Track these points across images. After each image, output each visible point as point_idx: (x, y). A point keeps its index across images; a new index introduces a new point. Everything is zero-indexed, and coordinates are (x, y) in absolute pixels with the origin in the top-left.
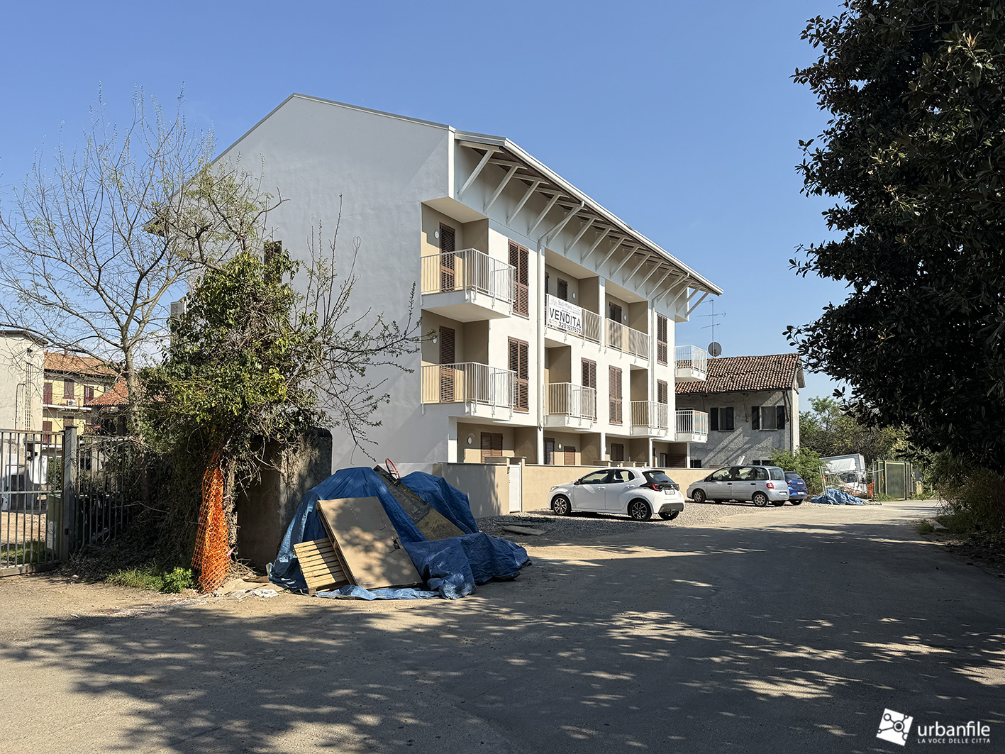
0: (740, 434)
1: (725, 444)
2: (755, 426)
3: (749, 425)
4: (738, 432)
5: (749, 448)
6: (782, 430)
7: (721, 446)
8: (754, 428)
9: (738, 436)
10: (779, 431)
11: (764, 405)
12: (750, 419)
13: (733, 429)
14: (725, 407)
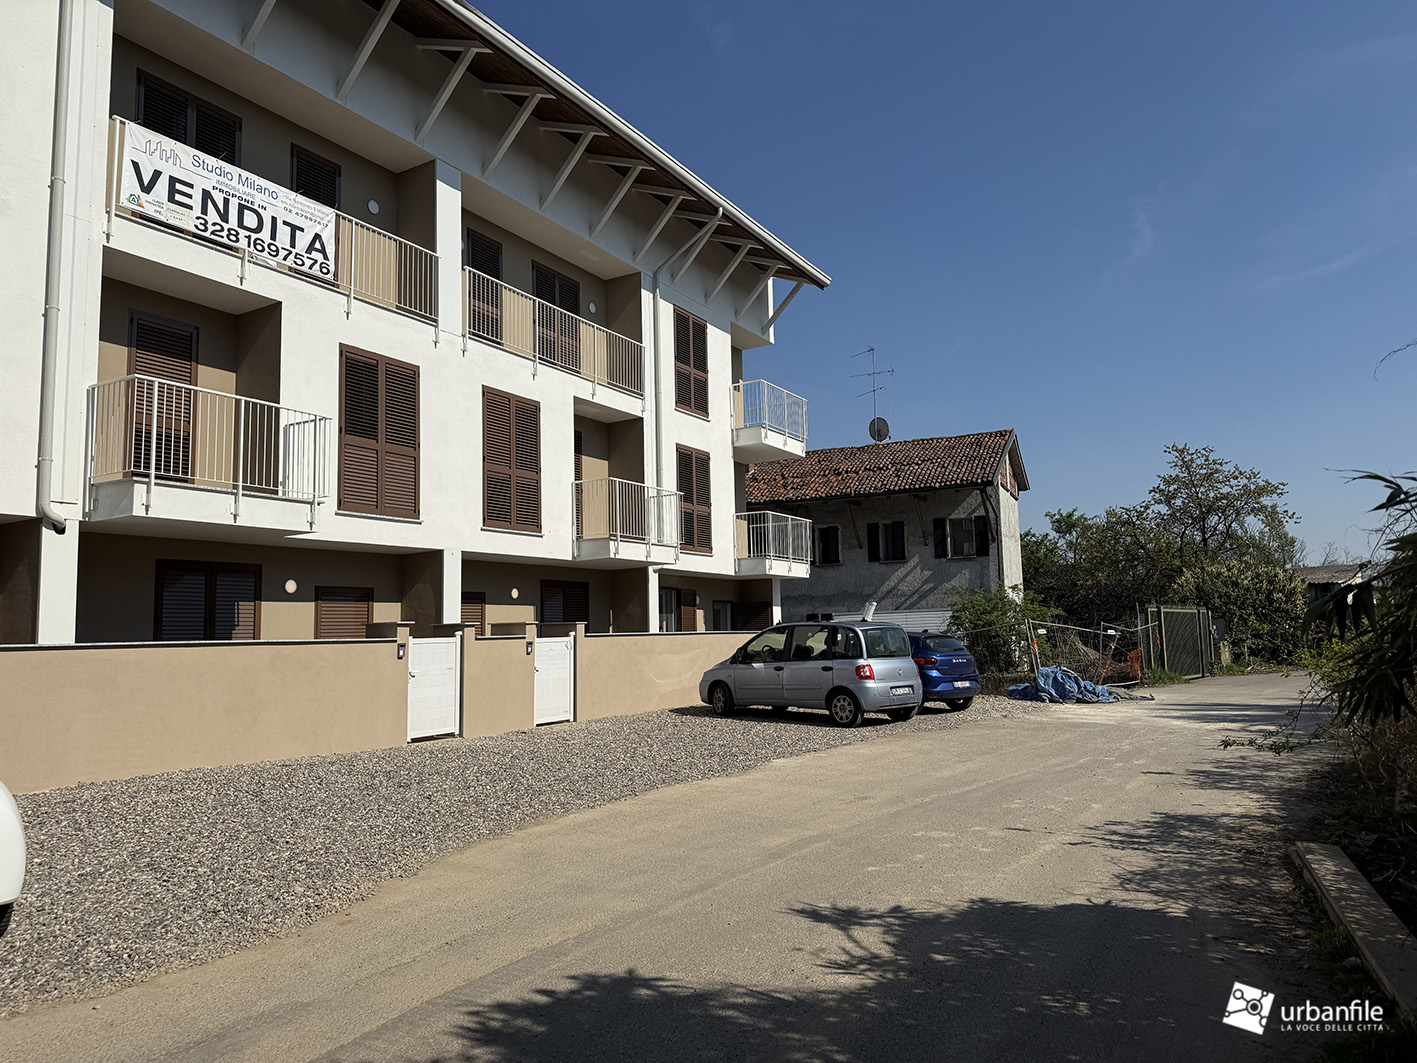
0: (915, 567)
1: (893, 584)
2: (940, 552)
3: (929, 550)
4: (912, 563)
5: (931, 590)
6: (984, 558)
7: (885, 588)
8: (938, 556)
9: (912, 570)
10: (980, 559)
11: (953, 516)
12: (931, 540)
13: (904, 558)
14: (889, 522)
